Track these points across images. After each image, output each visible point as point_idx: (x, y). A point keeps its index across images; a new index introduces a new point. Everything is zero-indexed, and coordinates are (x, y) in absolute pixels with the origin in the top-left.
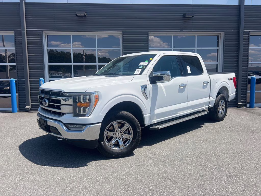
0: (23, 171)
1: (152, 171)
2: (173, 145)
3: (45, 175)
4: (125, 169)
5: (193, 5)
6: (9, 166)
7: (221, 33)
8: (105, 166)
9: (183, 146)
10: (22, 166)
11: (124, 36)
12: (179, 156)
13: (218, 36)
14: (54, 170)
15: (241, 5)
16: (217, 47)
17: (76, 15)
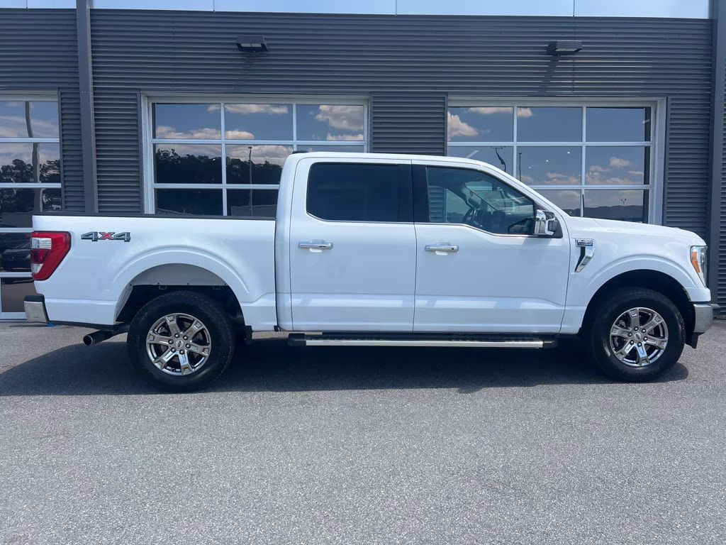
0: (77, 521)
1: (495, 530)
2: (543, 436)
3: (146, 536)
4: (404, 519)
5: (576, 17)
6: (32, 503)
7: (658, 99)
8: (338, 507)
9: (576, 439)
10: (73, 502)
11: (374, 107)
12: (572, 475)
13: (648, 110)
14: (175, 519)
15: (716, 21)
16: (646, 140)
17: (239, 45)
